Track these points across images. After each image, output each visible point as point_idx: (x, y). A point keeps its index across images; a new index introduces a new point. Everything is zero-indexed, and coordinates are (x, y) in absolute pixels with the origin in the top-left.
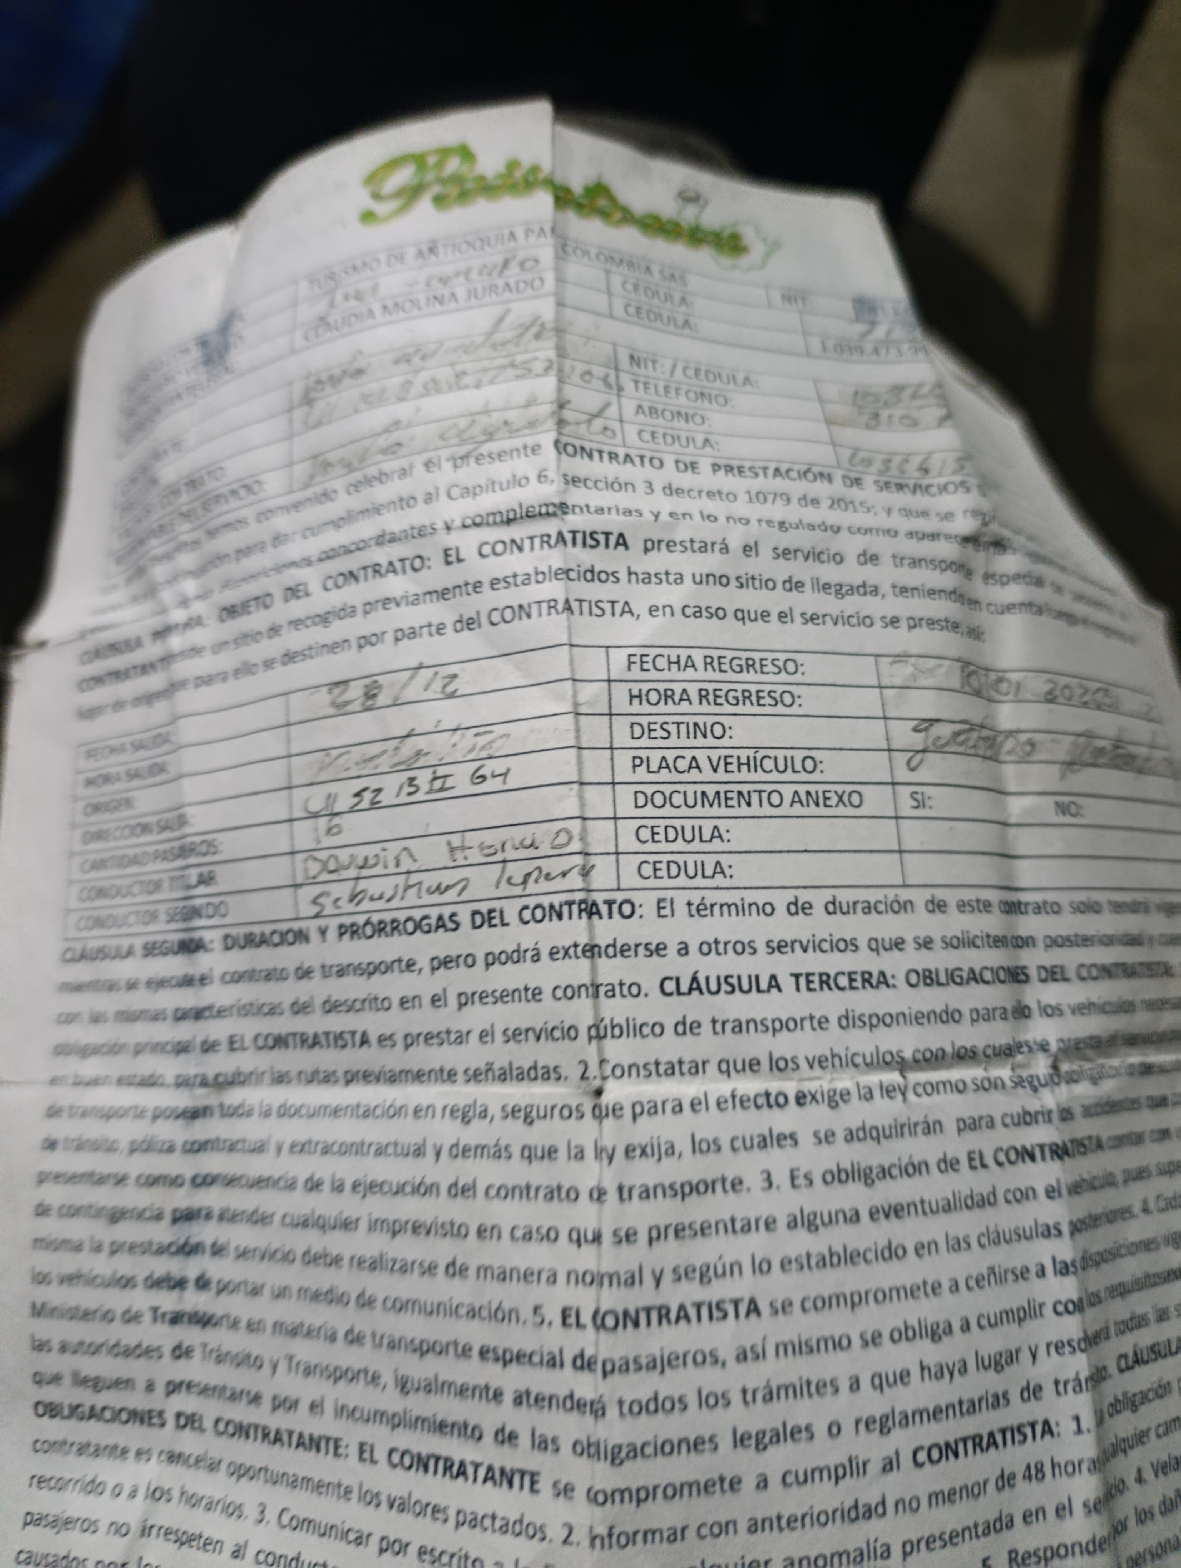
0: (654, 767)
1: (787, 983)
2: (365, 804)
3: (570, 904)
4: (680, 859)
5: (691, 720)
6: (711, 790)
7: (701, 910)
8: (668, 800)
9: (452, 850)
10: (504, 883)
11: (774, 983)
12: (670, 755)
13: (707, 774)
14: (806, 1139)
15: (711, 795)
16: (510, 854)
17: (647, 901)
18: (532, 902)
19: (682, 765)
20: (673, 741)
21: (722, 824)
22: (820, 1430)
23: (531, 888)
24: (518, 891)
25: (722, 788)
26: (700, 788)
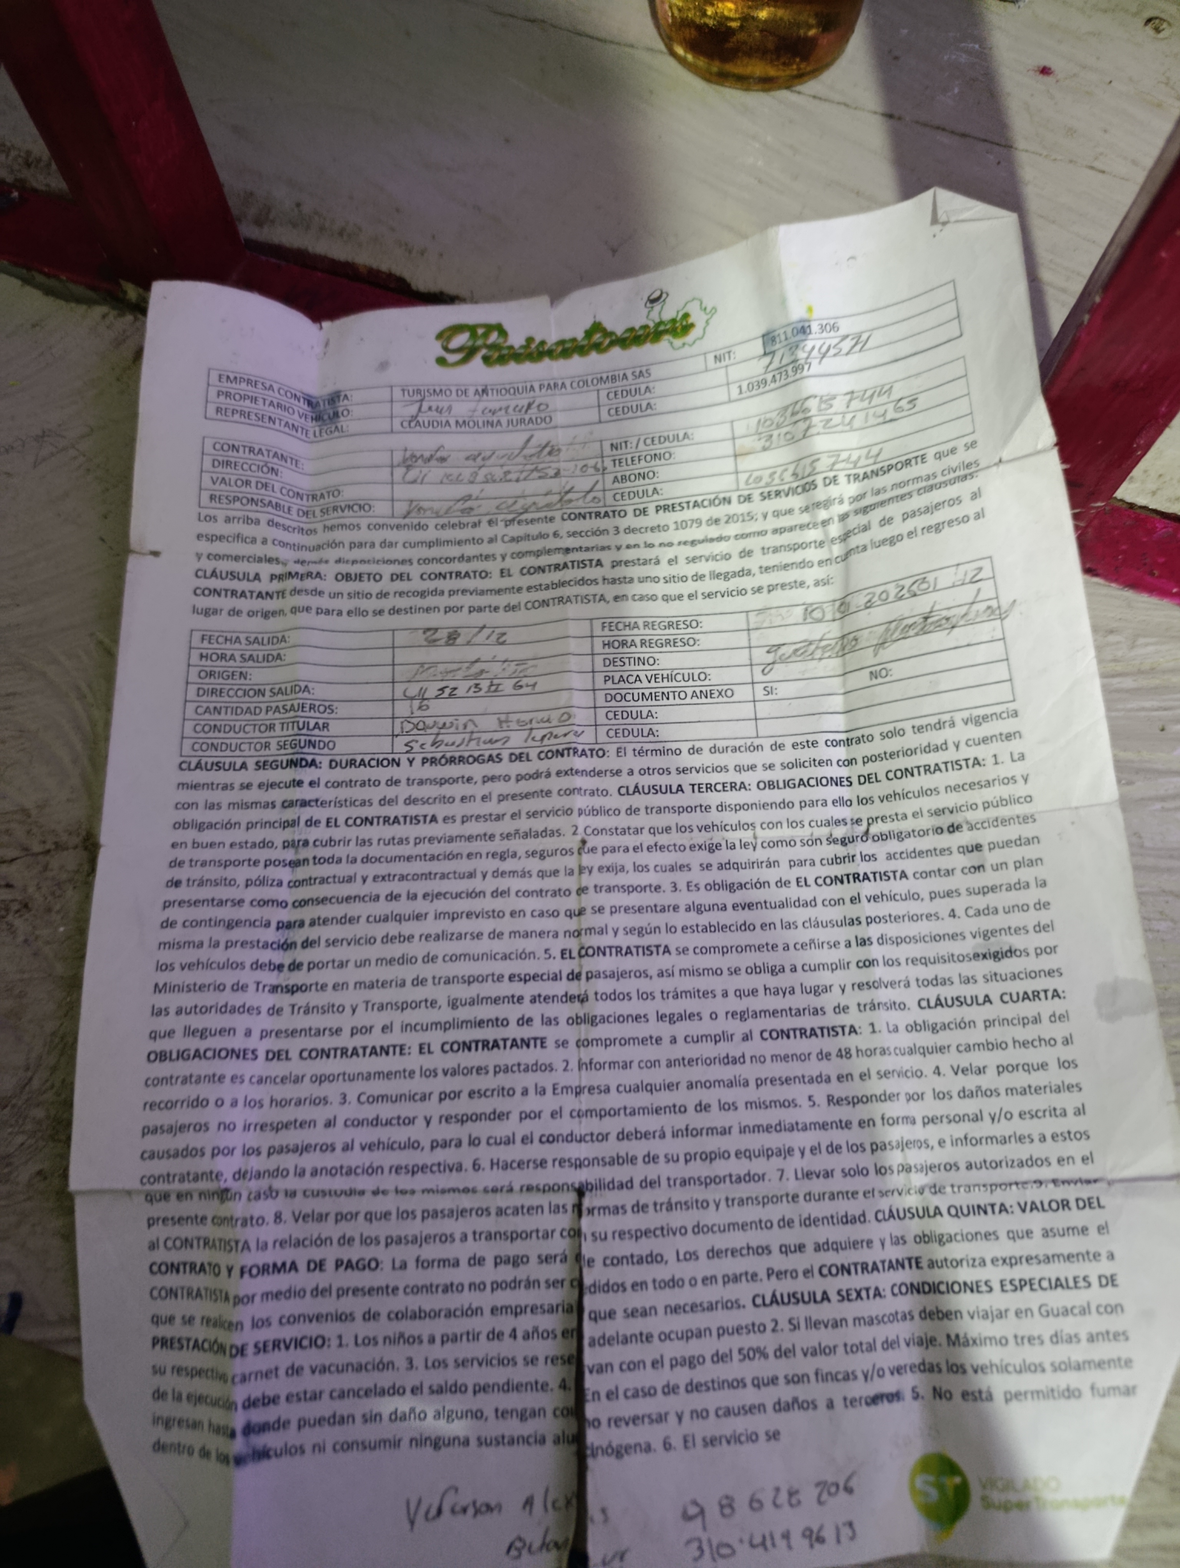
0: (616, 681)
1: (687, 789)
2: (446, 694)
3: (568, 749)
4: (630, 728)
5: (637, 656)
6: (647, 692)
7: (641, 753)
8: (624, 697)
9: (501, 722)
10: (530, 740)
11: (680, 788)
12: (625, 675)
13: (645, 683)
14: (696, 867)
15: (647, 694)
16: (534, 725)
17: (612, 749)
18: (546, 749)
19: (632, 679)
20: (627, 667)
21: (652, 709)
22: (706, 1016)
23: (546, 742)
24: (538, 744)
25: (653, 691)
26: (641, 691)
